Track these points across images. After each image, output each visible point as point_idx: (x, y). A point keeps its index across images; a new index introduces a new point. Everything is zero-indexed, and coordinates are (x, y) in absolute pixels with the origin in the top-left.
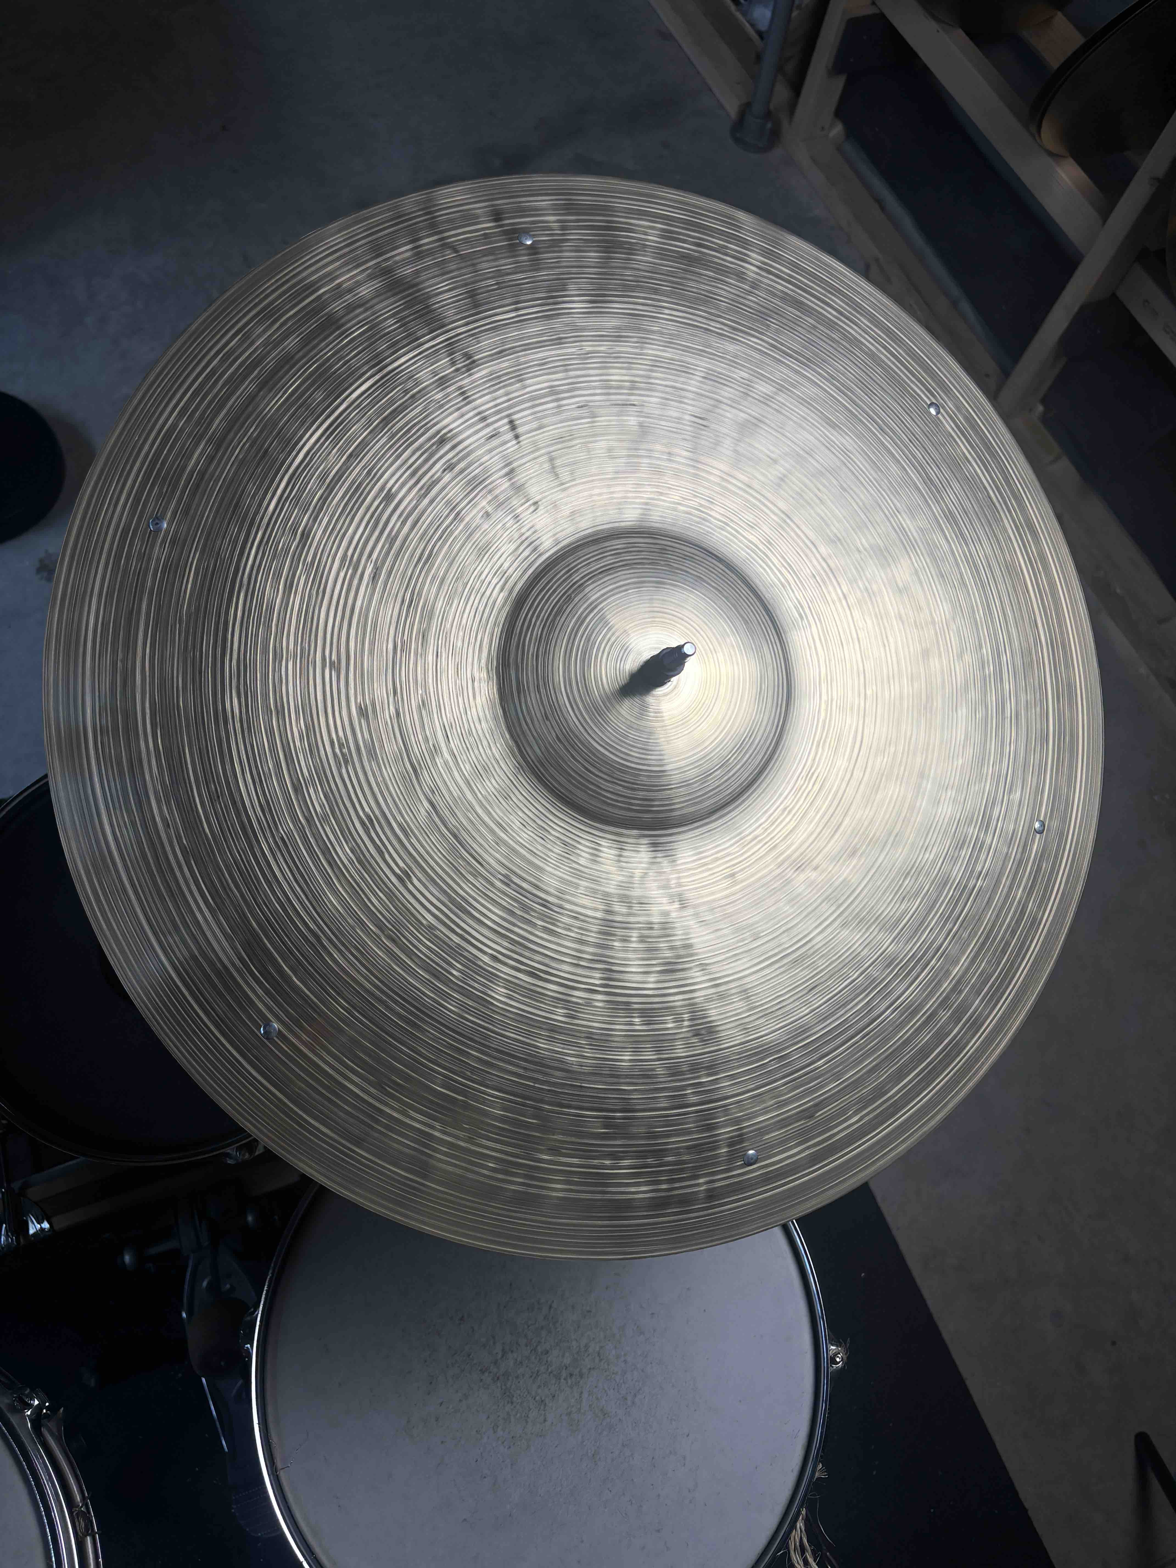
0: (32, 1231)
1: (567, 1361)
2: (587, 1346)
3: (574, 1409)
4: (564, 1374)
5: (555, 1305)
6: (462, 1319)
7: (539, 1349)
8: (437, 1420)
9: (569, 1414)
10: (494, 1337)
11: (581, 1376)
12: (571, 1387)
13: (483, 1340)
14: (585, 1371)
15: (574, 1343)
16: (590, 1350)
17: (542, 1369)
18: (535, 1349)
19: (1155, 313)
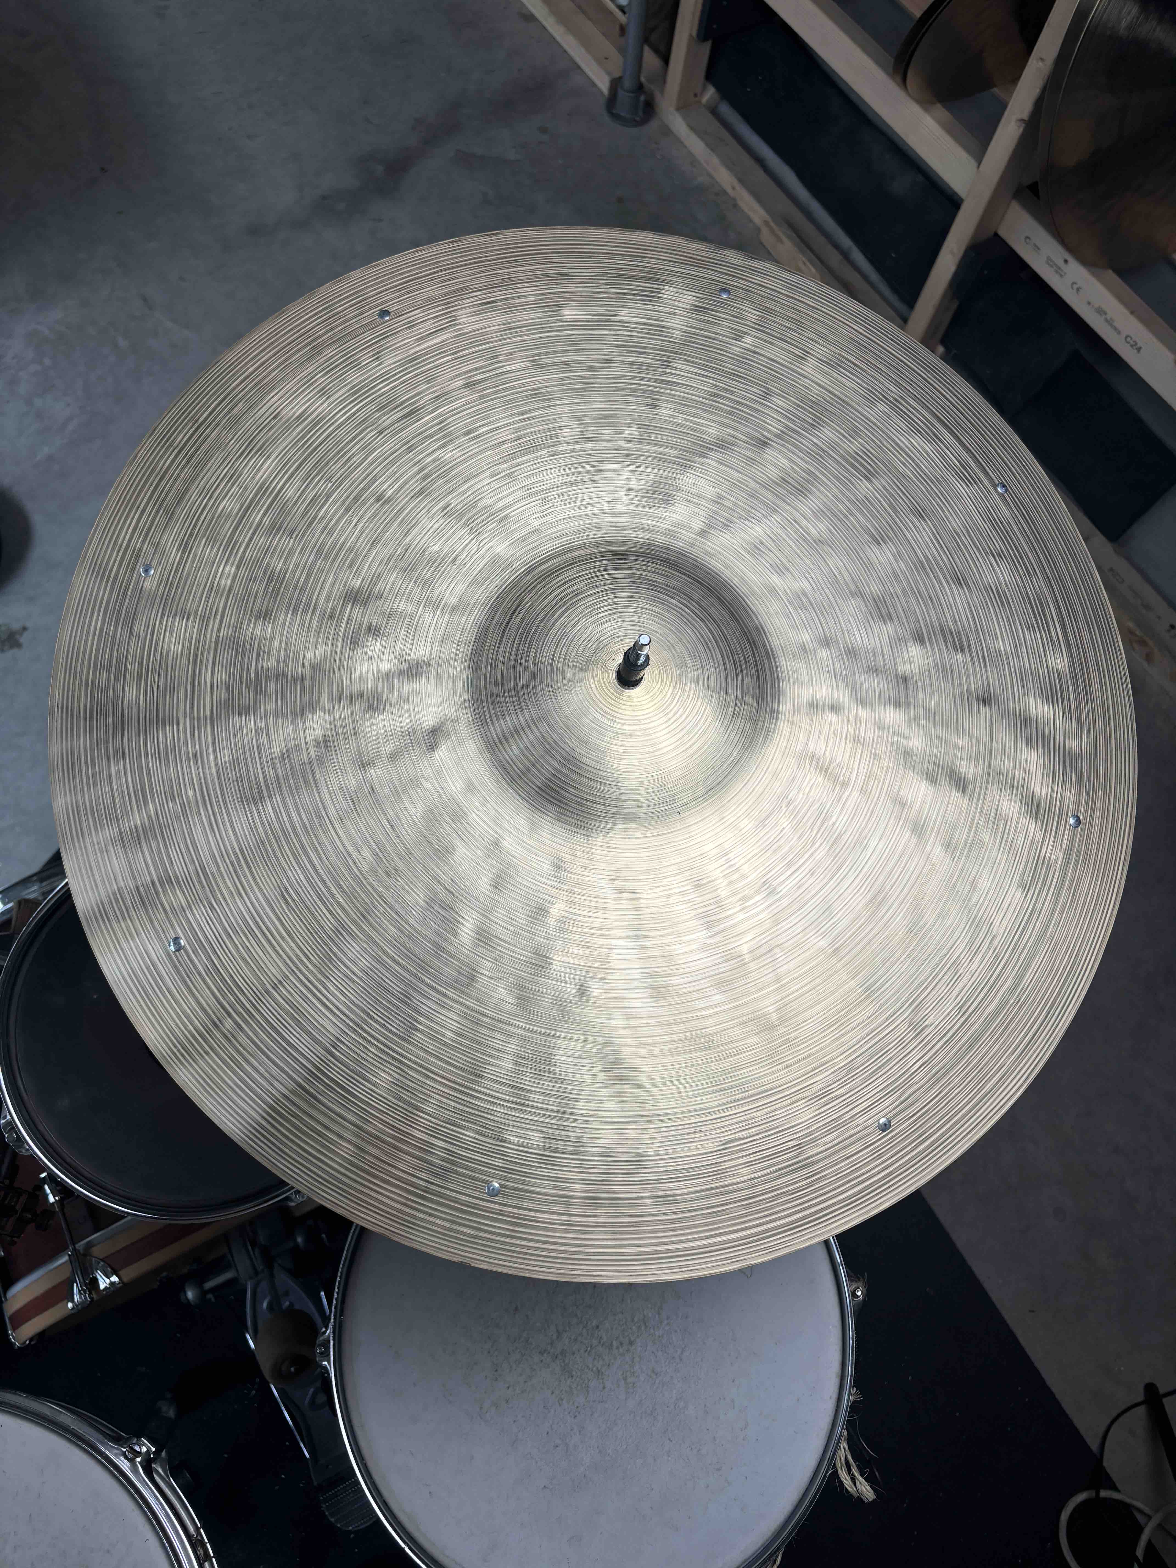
0: (102, 1286)
3: (628, 1374)
4: (615, 1344)
7: (590, 1326)
8: (507, 1402)
10: (547, 1321)
11: (631, 1343)
13: (538, 1325)
14: (633, 1338)
19: (1037, 248)
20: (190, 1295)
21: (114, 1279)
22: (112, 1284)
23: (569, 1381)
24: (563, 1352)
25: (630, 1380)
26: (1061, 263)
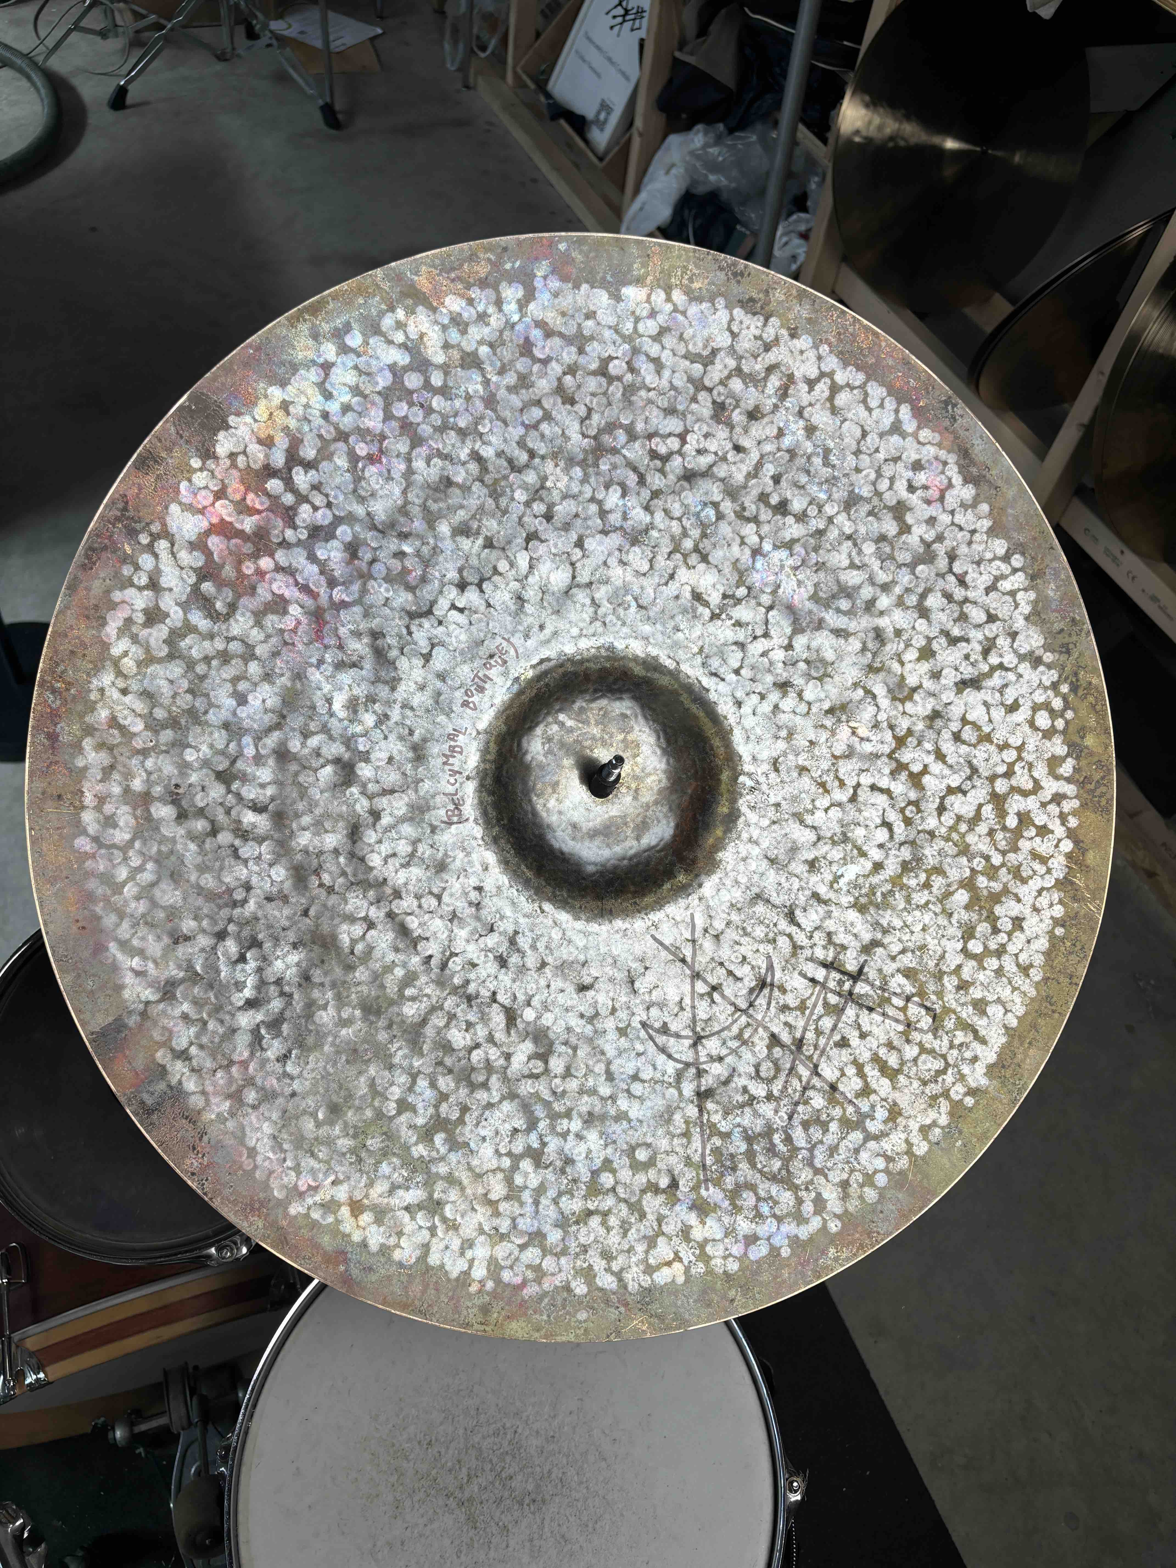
0: (28, 1381)
1: (530, 1487)
2: (550, 1472)
3: (536, 1536)
4: (527, 1501)
5: (520, 1430)
6: (430, 1443)
7: (504, 1475)
8: (402, 1543)
9: (531, 1540)
10: (459, 1462)
11: (544, 1501)
12: (533, 1513)
13: (449, 1464)
14: (547, 1497)
15: (538, 1469)
16: (553, 1476)
17: (506, 1494)
18: (499, 1475)
19: (1096, 540)
20: (118, 1434)
21: (41, 1375)
22: (38, 1380)
23: (472, 1533)
24: (471, 1500)
25: (536, 1543)
26: (1118, 555)
